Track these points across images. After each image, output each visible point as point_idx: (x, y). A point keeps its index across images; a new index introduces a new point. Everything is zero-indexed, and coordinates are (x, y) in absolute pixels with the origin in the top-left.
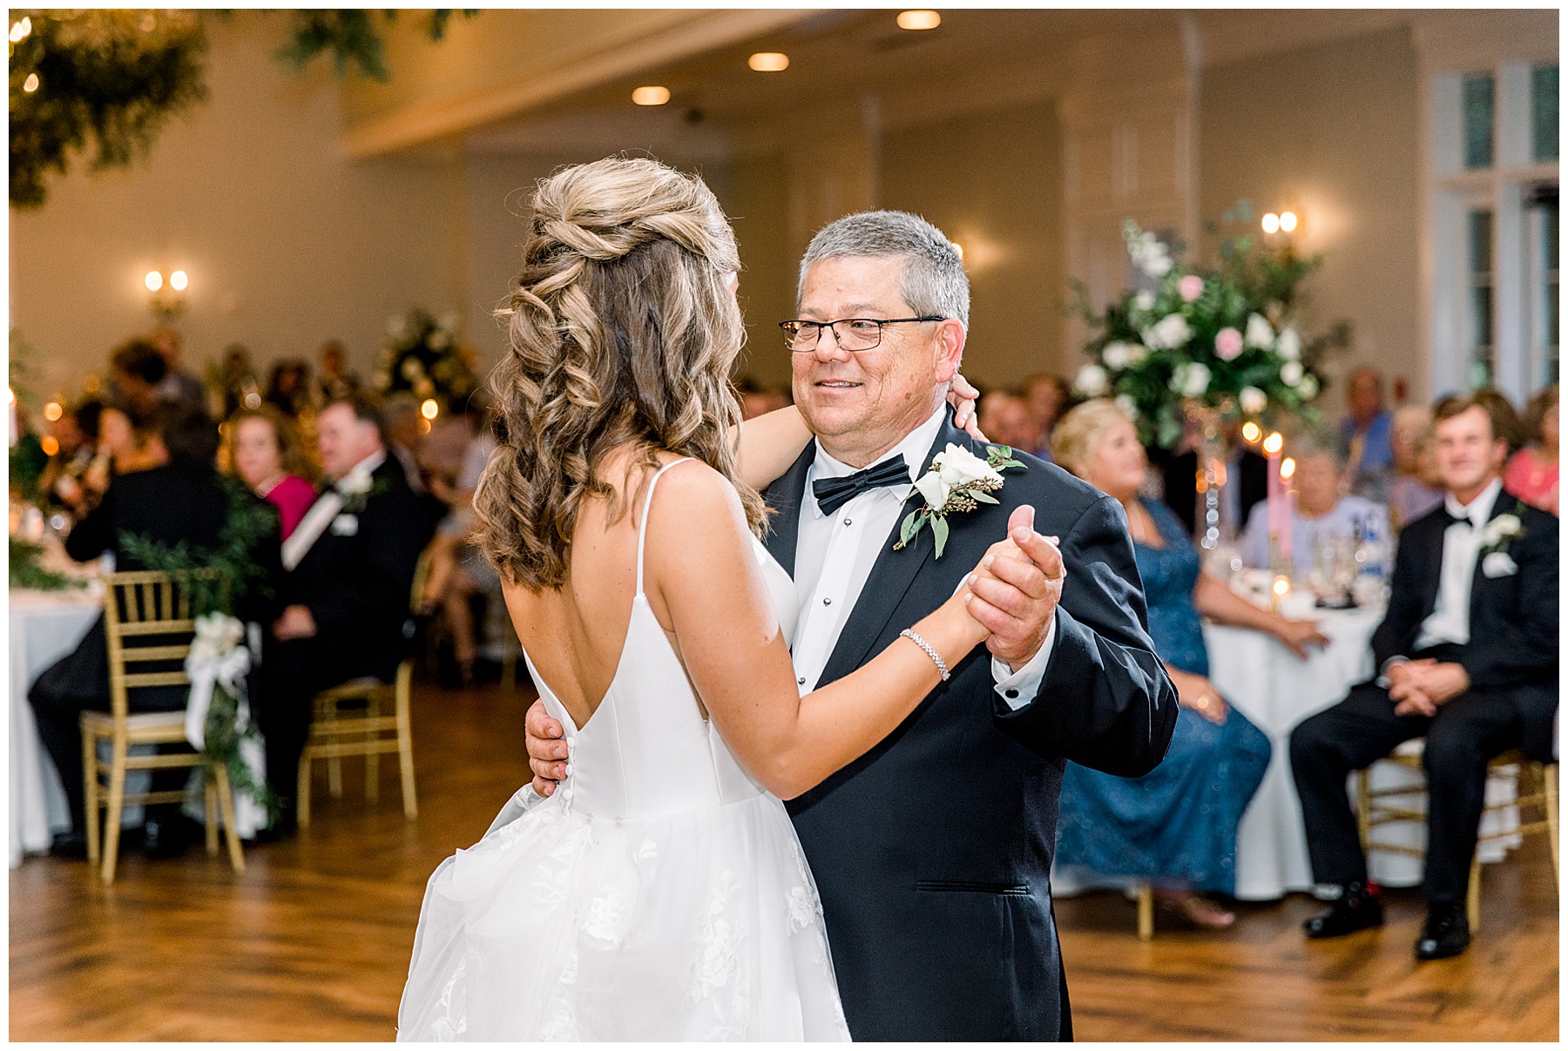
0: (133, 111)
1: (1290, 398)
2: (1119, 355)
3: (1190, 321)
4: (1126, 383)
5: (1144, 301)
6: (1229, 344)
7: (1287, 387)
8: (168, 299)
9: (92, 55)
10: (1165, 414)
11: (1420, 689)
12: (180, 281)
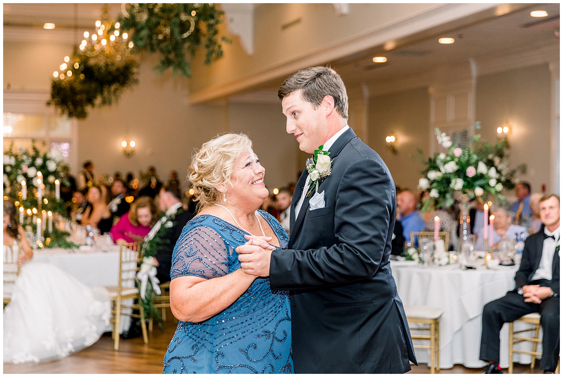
0: (113, 87)
1: (493, 191)
2: (433, 175)
3: (457, 164)
4: (435, 185)
5: (442, 156)
6: (471, 172)
7: (491, 187)
8: (129, 150)
9: (99, 69)
10: (448, 196)
11: (535, 295)
12: (133, 144)
